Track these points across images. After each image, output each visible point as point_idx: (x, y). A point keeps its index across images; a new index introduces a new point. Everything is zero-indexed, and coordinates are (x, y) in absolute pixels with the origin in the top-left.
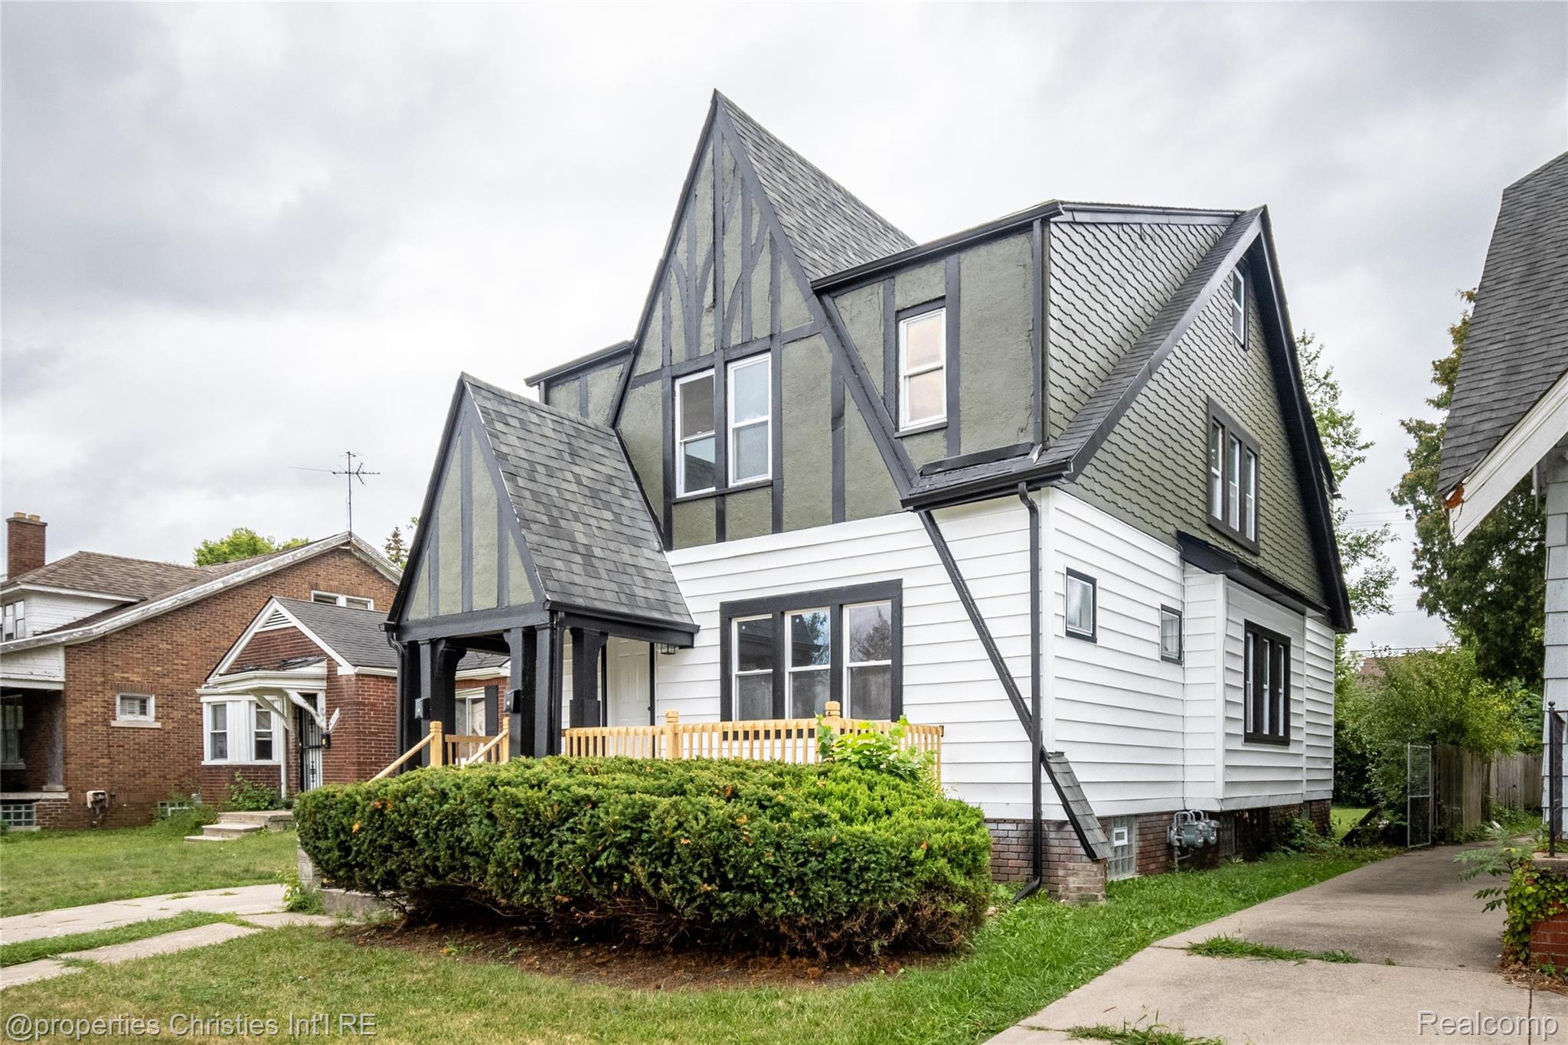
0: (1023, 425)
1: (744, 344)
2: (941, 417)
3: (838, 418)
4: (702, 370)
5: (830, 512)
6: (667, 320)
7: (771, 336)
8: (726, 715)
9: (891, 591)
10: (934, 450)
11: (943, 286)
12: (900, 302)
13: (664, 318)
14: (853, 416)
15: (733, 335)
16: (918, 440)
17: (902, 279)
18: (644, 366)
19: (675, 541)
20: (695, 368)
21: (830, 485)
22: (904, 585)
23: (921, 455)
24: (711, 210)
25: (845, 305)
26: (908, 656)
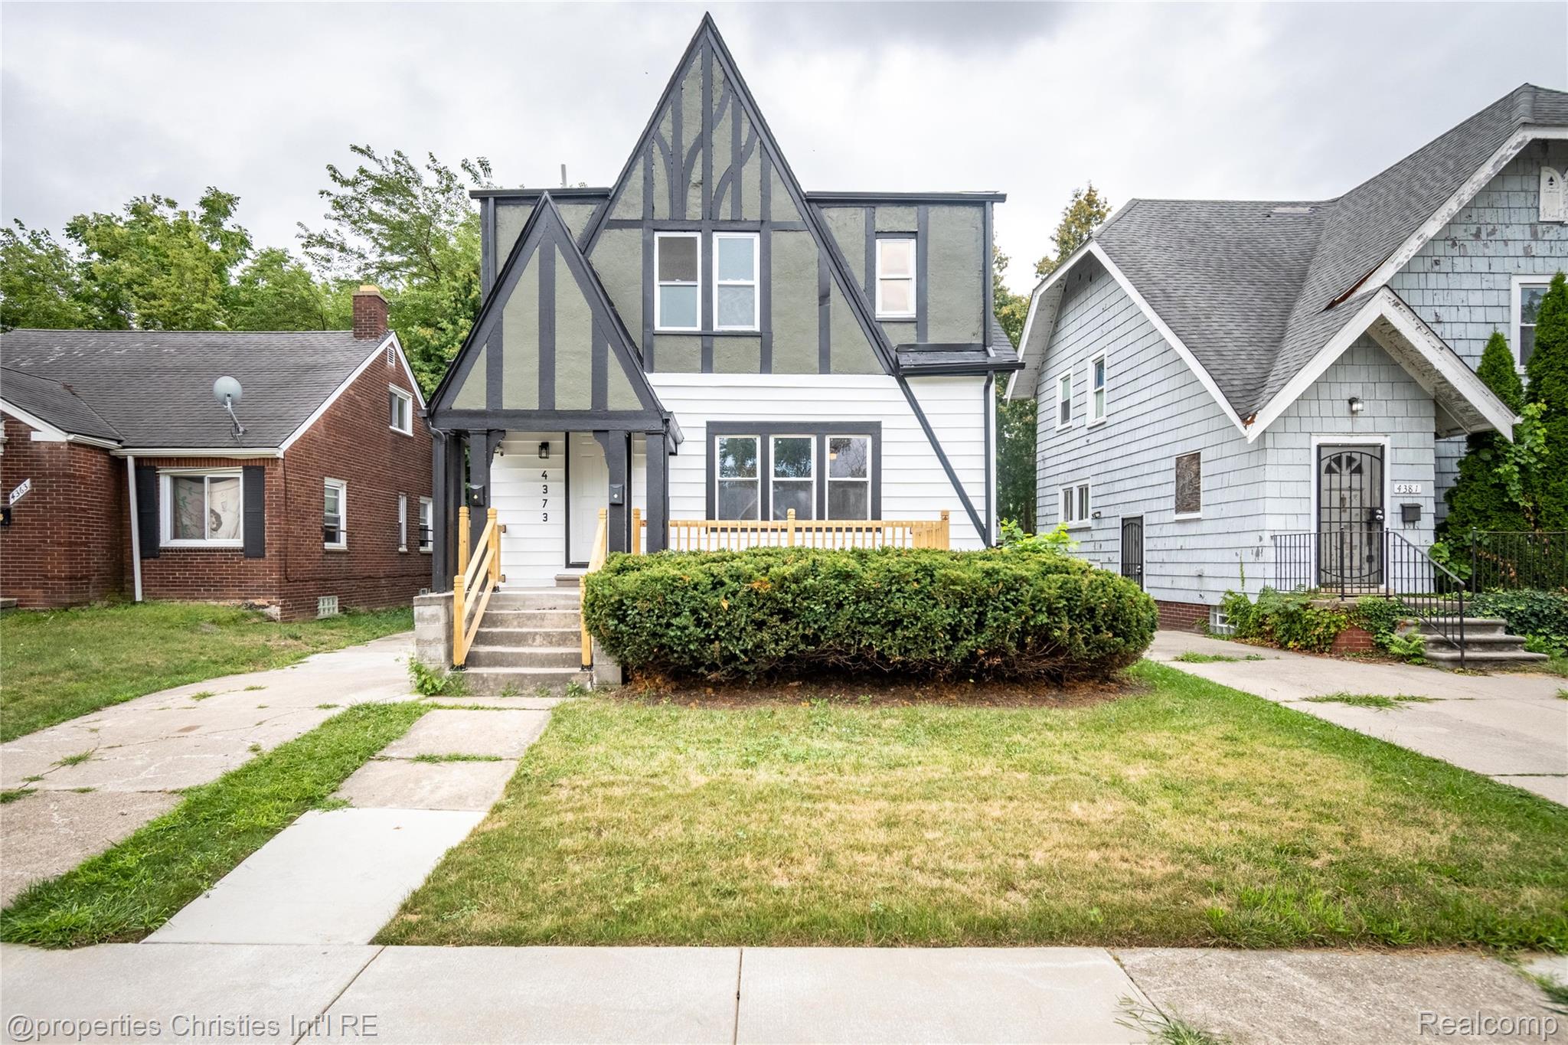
0: (975, 331)
1: (732, 221)
2: (911, 312)
3: (824, 297)
4: (685, 231)
5: (817, 365)
6: (649, 181)
7: (762, 221)
8: (710, 516)
9: (873, 429)
10: (909, 335)
11: (916, 224)
12: (879, 226)
13: (645, 178)
14: (837, 297)
15: (722, 211)
16: (894, 326)
17: (881, 211)
18: (619, 213)
19: (656, 367)
20: (680, 228)
21: (816, 345)
22: (883, 426)
23: (896, 337)
24: (699, 106)
25: (832, 216)
26: (885, 477)
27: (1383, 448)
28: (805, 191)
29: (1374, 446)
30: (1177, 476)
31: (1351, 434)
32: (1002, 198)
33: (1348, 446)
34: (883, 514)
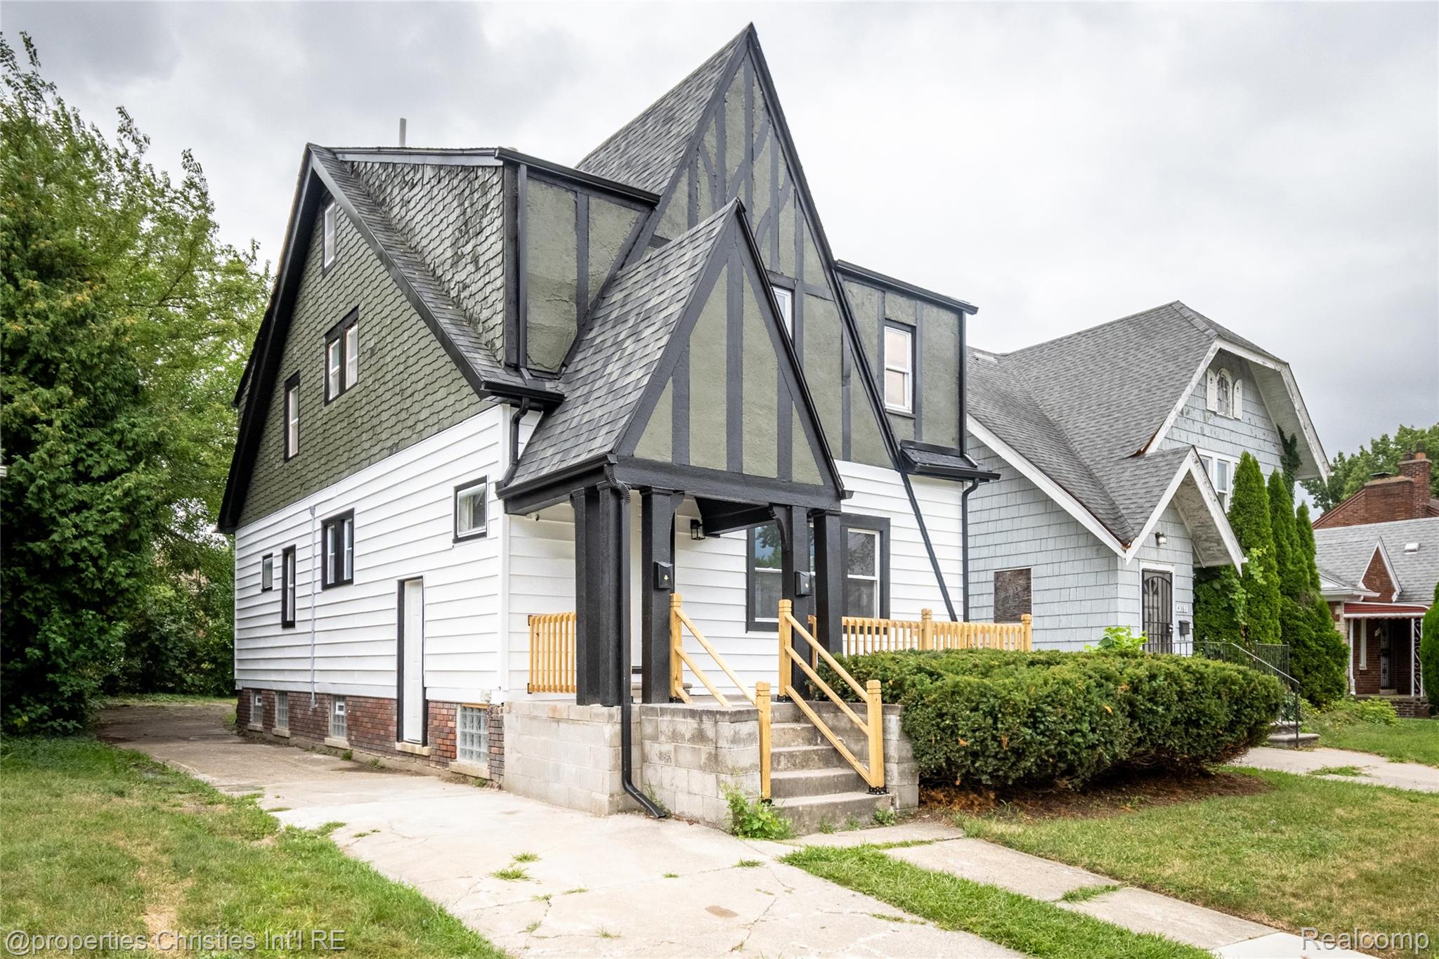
0: (954, 436)
1: (771, 272)
2: (907, 407)
3: (845, 378)
5: (841, 451)
6: (693, 201)
7: (796, 280)
9: (882, 525)
10: (909, 431)
11: (911, 318)
12: (888, 312)
14: (855, 380)
16: (898, 420)
17: (890, 298)
18: (663, 229)
21: (840, 428)
22: (892, 523)
23: (902, 431)
24: (742, 128)
25: (854, 291)
26: (894, 577)
27: (1171, 574)
28: (836, 259)
29: (1164, 573)
30: (996, 589)
31: (1157, 562)
32: (973, 310)
33: (1154, 571)
34: (891, 615)
